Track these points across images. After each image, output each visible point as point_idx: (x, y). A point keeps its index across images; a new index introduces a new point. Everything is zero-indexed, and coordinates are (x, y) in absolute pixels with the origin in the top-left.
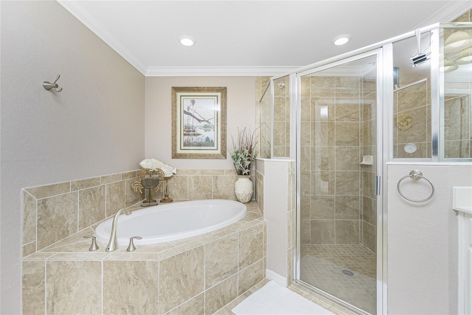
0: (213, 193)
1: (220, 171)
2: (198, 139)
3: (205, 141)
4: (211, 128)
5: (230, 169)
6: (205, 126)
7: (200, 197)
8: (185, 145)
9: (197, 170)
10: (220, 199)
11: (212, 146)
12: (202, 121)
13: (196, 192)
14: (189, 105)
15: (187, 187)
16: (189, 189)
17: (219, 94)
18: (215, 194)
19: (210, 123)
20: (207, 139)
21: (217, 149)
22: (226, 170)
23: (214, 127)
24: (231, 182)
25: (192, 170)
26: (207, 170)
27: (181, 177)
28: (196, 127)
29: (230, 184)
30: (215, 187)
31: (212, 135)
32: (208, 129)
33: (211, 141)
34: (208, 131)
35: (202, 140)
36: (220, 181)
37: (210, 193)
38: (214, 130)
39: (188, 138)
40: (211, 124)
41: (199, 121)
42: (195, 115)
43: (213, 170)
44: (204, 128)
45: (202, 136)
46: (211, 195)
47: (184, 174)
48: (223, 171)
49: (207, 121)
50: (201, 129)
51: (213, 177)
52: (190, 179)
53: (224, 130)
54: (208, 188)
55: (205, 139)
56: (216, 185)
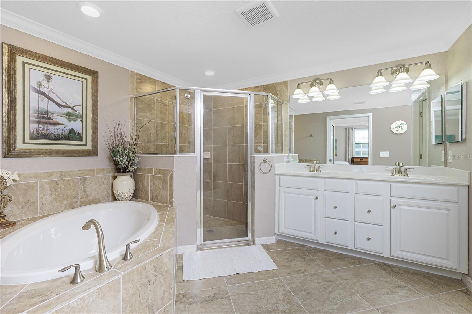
0: (80, 199)
1: (90, 170)
2: (57, 129)
3: (67, 134)
4: (77, 117)
5: (102, 168)
6: (69, 114)
7: (60, 208)
8: (31, 138)
9: (55, 172)
10: (90, 204)
11: (78, 140)
12: (64, 106)
13: (53, 203)
14: (41, 81)
15: (37, 199)
16: (41, 200)
17: (89, 78)
18: (82, 200)
19: (76, 111)
20: (72, 131)
21: (86, 145)
22: (97, 169)
23: (81, 117)
24: (103, 182)
25: (45, 172)
26: (71, 171)
27: (24, 185)
28: (54, 113)
29: (103, 184)
30: (82, 192)
31: (77, 126)
32: (73, 118)
33: (77, 134)
34: (72, 121)
35: (63, 132)
36: (89, 184)
37: (75, 200)
38: (81, 121)
39: (39, 127)
40: (77, 113)
41: (59, 105)
42: (52, 96)
43: (80, 171)
44: (67, 117)
45: (63, 126)
46: (76, 202)
47: (30, 179)
48: (94, 170)
49: (72, 108)
50: (62, 116)
51: (80, 179)
52: (42, 186)
53: (95, 122)
54: (73, 194)
55: (68, 131)
56: (84, 189)
